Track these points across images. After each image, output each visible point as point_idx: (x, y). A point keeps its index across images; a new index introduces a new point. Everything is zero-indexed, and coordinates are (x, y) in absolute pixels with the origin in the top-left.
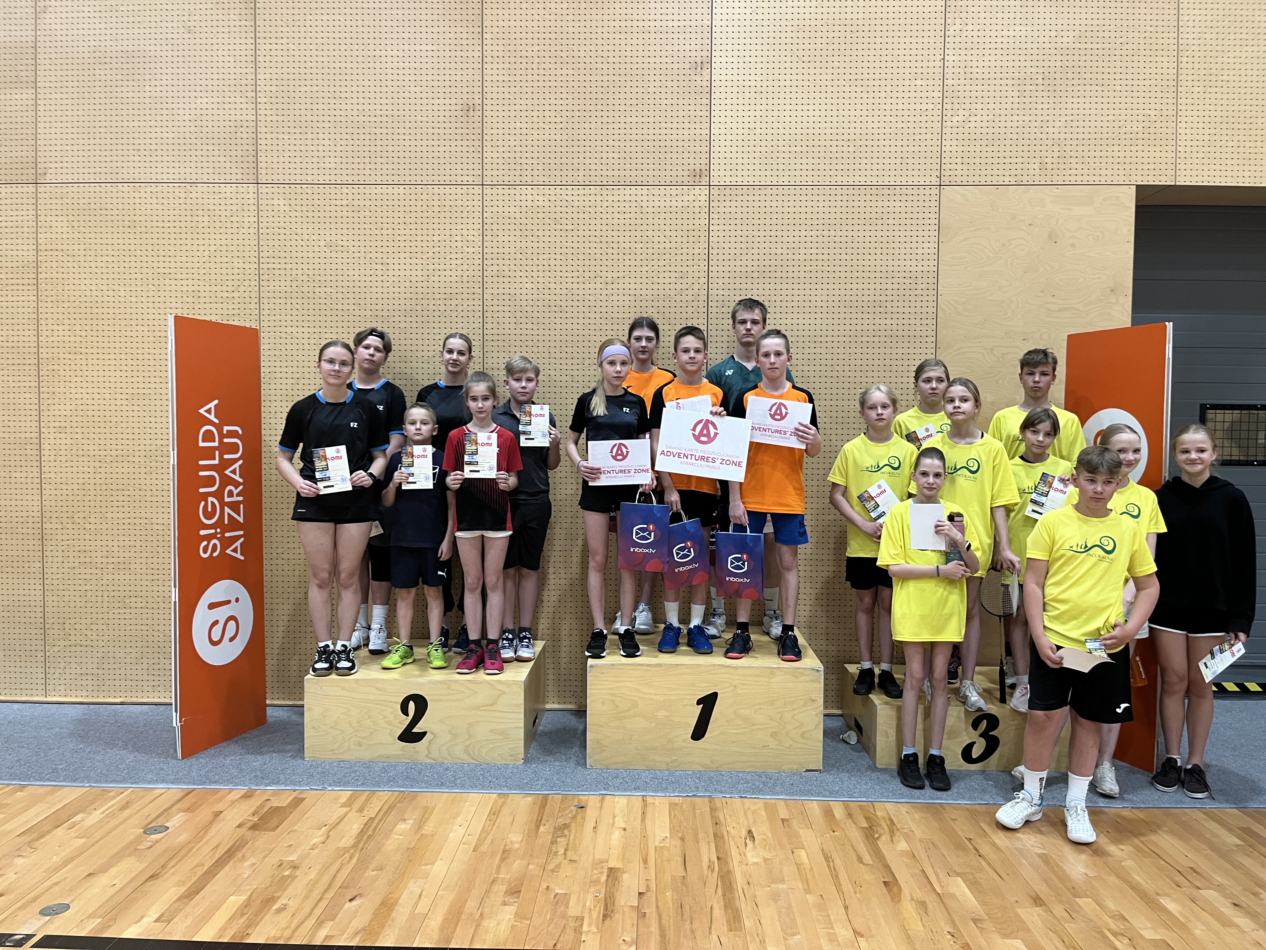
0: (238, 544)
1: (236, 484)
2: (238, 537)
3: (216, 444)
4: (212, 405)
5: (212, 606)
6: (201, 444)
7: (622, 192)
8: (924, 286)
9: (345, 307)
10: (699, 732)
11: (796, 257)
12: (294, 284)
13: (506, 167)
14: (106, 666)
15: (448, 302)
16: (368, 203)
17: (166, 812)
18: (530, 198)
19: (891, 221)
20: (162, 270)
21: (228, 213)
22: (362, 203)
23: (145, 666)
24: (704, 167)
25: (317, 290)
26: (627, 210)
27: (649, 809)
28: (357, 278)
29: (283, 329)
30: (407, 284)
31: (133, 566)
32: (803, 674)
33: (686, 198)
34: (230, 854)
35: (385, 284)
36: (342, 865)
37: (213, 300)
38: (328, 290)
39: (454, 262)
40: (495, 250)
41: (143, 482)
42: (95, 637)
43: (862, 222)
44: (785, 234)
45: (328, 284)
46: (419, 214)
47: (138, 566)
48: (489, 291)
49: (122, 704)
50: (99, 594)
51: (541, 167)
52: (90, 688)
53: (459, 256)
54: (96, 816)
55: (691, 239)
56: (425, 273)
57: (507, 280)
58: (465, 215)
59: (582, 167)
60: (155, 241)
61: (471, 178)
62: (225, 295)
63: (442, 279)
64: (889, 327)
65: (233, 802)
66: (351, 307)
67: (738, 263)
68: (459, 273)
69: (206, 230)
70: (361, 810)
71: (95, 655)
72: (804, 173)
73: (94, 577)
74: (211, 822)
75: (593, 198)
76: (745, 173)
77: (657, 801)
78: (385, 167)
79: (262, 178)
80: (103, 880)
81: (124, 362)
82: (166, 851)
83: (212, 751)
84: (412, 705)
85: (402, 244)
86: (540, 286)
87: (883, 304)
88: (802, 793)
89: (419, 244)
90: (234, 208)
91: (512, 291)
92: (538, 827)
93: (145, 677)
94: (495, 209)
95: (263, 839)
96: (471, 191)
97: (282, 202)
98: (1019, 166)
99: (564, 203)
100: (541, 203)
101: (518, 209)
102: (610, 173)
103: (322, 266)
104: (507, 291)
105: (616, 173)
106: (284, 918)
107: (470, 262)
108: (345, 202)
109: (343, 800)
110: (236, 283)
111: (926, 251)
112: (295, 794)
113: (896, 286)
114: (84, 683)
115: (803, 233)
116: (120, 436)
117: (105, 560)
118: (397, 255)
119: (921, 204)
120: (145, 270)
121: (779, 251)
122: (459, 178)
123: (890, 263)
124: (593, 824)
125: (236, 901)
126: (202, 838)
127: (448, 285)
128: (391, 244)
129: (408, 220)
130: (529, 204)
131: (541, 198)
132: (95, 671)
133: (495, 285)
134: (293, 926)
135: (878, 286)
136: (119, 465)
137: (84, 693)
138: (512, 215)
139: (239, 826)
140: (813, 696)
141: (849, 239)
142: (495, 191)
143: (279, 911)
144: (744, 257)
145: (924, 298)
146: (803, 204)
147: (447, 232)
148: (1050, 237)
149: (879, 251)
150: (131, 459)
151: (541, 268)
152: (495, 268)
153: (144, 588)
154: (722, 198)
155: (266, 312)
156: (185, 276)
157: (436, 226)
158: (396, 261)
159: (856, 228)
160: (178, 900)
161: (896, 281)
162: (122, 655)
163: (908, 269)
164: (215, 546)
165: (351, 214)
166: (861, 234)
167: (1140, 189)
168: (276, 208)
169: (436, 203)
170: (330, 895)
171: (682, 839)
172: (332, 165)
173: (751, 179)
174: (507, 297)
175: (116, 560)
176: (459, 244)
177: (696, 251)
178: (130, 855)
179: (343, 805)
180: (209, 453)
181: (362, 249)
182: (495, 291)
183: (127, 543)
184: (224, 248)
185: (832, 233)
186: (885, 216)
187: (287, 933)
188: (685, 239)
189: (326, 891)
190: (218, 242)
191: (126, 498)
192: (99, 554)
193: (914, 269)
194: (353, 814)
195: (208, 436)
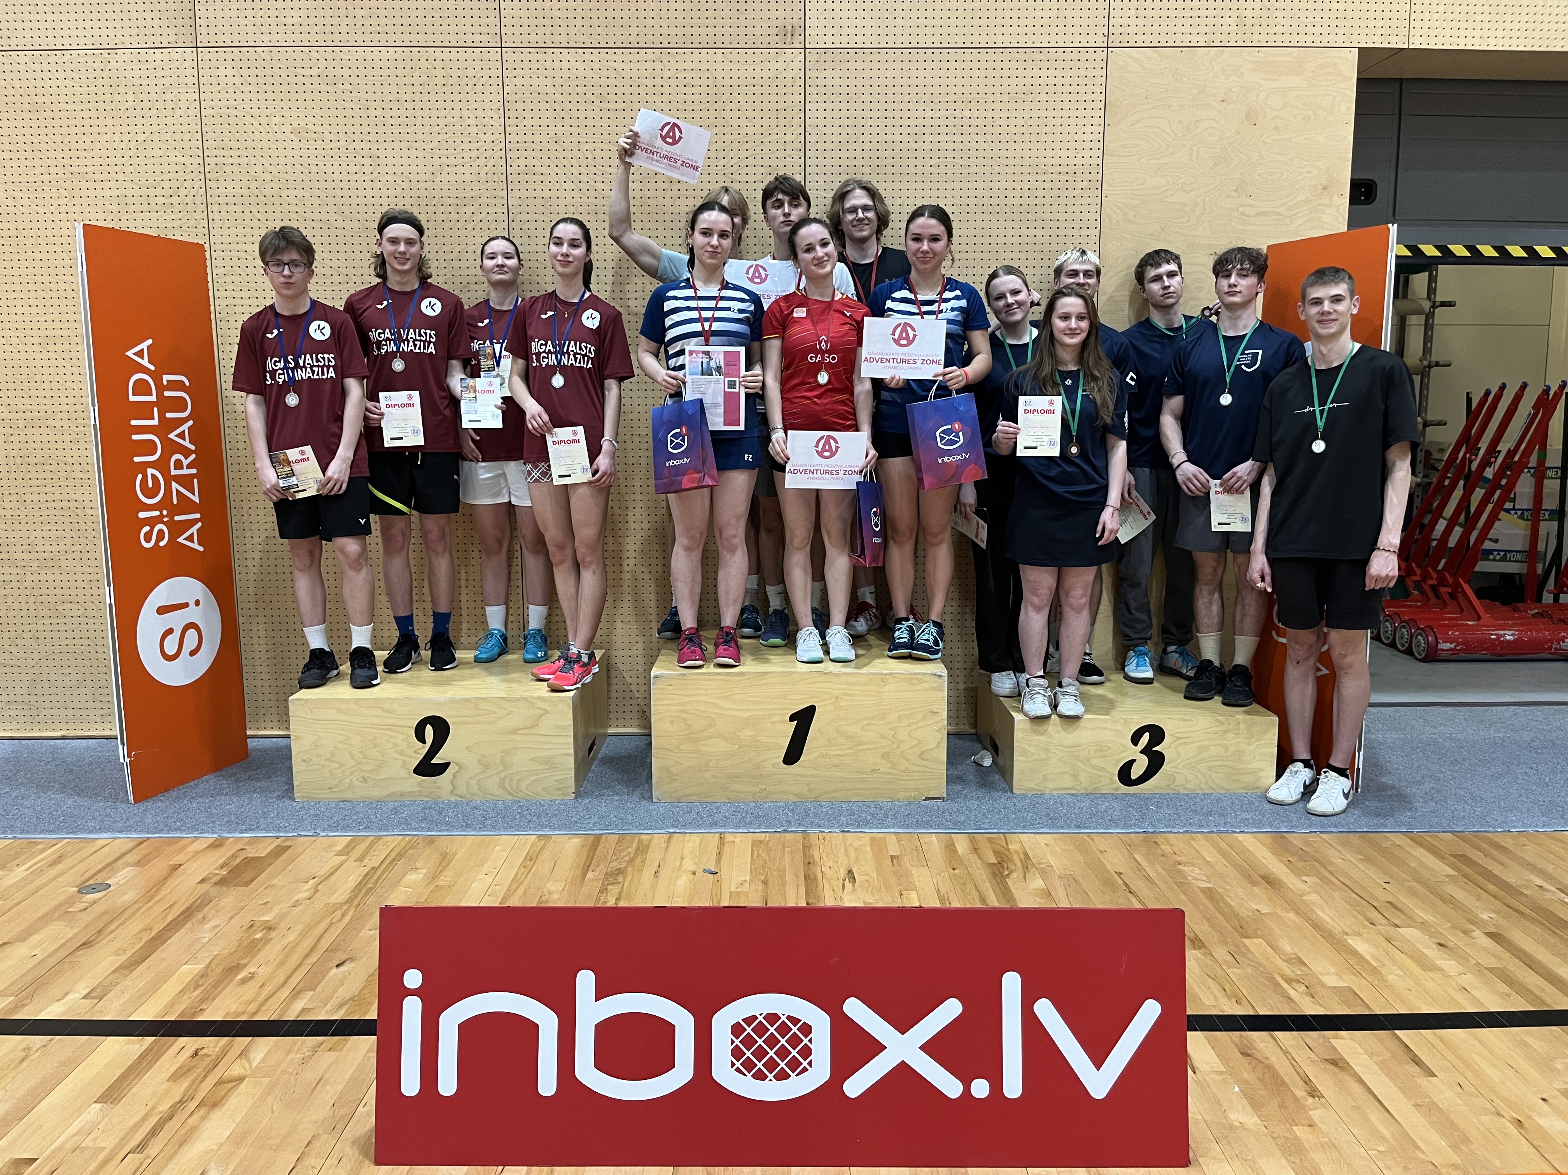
0: (194, 530)
1: (186, 453)
2: (195, 522)
3: (153, 398)
4: (144, 346)
5: (162, 610)
6: (132, 398)
7: (688, 57)
8: (1085, 184)
9: (324, 217)
10: (793, 755)
11: (920, 146)
12: (253, 184)
13: (532, 22)
14: (39, 691)
15: (462, 210)
16: (346, 72)
17: (110, 866)
18: (564, 64)
19: (1043, 97)
20: (75, 169)
21: (159, 89)
22: (338, 72)
23: (89, 691)
24: (796, 23)
25: (284, 193)
26: (697, 82)
27: (727, 849)
28: (337, 176)
29: (242, 247)
30: (406, 185)
31: (63, 564)
32: (921, 681)
33: (773, 65)
34: (187, 915)
35: (378, 185)
36: (331, 925)
37: (146, 207)
38: (300, 193)
39: (467, 155)
40: (521, 138)
41: (68, 453)
42: (21, 655)
43: (1006, 98)
44: (906, 114)
45: (299, 185)
46: (418, 89)
47: (71, 563)
48: (516, 193)
49: (63, 738)
50: (23, 599)
51: (579, 22)
52: (22, 719)
53: (474, 146)
54: (20, 872)
55: (782, 122)
56: (429, 169)
57: (538, 178)
58: (479, 88)
59: (634, 22)
60: (65, 130)
61: (484, 38)
62: (161, 200)
63: (453, 178)
64: (1039, 240)
65: (197, 853)
66: (332, 217)
67: (843, 154)
68: (475, 169)
69: (131, 113)
70: (361, 859)
71: (24, 677)
72: (929, 30)
73: (14, 578)
74: (166, 879)
75: (650, 65)
76: (852, 31)
77: (738, 838)
78: (367, 22)
79: (203, 40)
80: (21, 951)
81: (33, 294)
82: (105, 913)
83: (174, 793)
84: (429, 731)
85: (397, 130)
86: (583, 186)
87: (1032, 209)
88: (918, 825)
89: (419, 129)
90: (167, 81)
91: (546, 194)
92: (584, 874)
93: (90, 705)
94: (519, 81)
95: (230, 897)
96: (486, 56)
97: (230, 72)
98: (1211, 21)
99: (611, 73)
100: (581, 73)
101: (550, 82)
102: (672, 31)
103: (290, 160)
104: (539, 193)
105: (680, 31)
106: (249, 991)
107: (489, 153)
108: (314, 71)
109: (339, 848)
110: (174, 185)
111: (1088, 137)
112: (277, 842)
113: (1048, 185)
114: (13, 713)
115: (929, 114)
116: (34, 393)
117: (26, 556)
118: (389, 145)
119: (1083, 72)
120: (53, 170)
121: (897, 138)
122: (469, 38)
123: (1041, 153)
124: (654, 869)
125: (190, 970)
126: (153, 897)
127: (461, 186)
128: (381, 129)
129: (403, 97)
130: (565, 73)
131: (581, 66)
132: (26, 698)
133: (524, 186)
134: (262, 998)
135: (1026, 186)
136: (37, 431)
137: (14, 726)
138: (542, 89)
139: (202, 881)
140: (934, 708)
141: (988, 122)
142: (518, 56)
143: (244, 981)
144: (851, 146)
145: (1085, 201)
146: (929, 73)
147: (457, 113)
148: (1247, 116)
149: (1026, 138)
150: (50, 422)
151: (583, 162)
152: (523, 162)
153: (81, 592)
154: (821, 65)
155: (218, 224)
156: (105, 176)
157: (440, 105)
158: (390, 154)
159: (998, 106)
160: (114, 972)
161: (1047, 177)
162: (60, 678)
163: (1064, 161)
164: (161, 532)
165: (324, 88)
166: (1004, 115)
167: (1365, 53)
168: (223, 80)
169: (440, 72)
170: (312, 959)
171: (765, 883)
172: (296, 20)
173: (860, 39)
174: (539, 201)
175: (41, 556)
176: (474, 130)
177: (789, 138)
178: (58, 919)
179: (339, 854)
180: (144, 410)
181: (342, 137)
182: (524, 194)
183: (54, 534)
184: (156, 137)
185: (967, 113)
186: (1035, 89)
187: (252, 1007)
188: (773, 122)
189: (307, 956)
190: (148, 129)
191: (48, 475)
192: (18, 548)
193: (1072, 161)
194: (351, 863)
195: (142, 388)
